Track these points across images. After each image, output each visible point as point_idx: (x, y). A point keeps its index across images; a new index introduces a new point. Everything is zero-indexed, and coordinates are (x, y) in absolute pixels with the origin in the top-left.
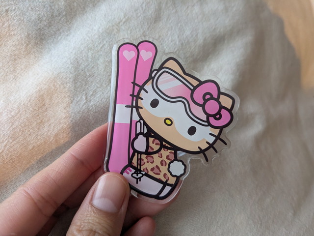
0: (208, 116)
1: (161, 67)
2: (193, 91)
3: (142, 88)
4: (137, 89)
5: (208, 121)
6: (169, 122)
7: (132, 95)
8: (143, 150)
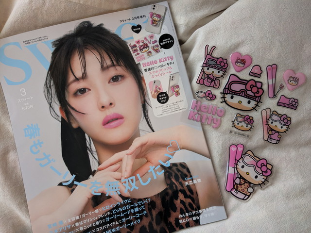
0: (262, 172)
1: (246, 154)
2: (257, 163)
3: (238, 161)
4: (237, 161)
5: (262, 174)
6: (248, 174)
7: (235, 164)
8: (239, 183)
